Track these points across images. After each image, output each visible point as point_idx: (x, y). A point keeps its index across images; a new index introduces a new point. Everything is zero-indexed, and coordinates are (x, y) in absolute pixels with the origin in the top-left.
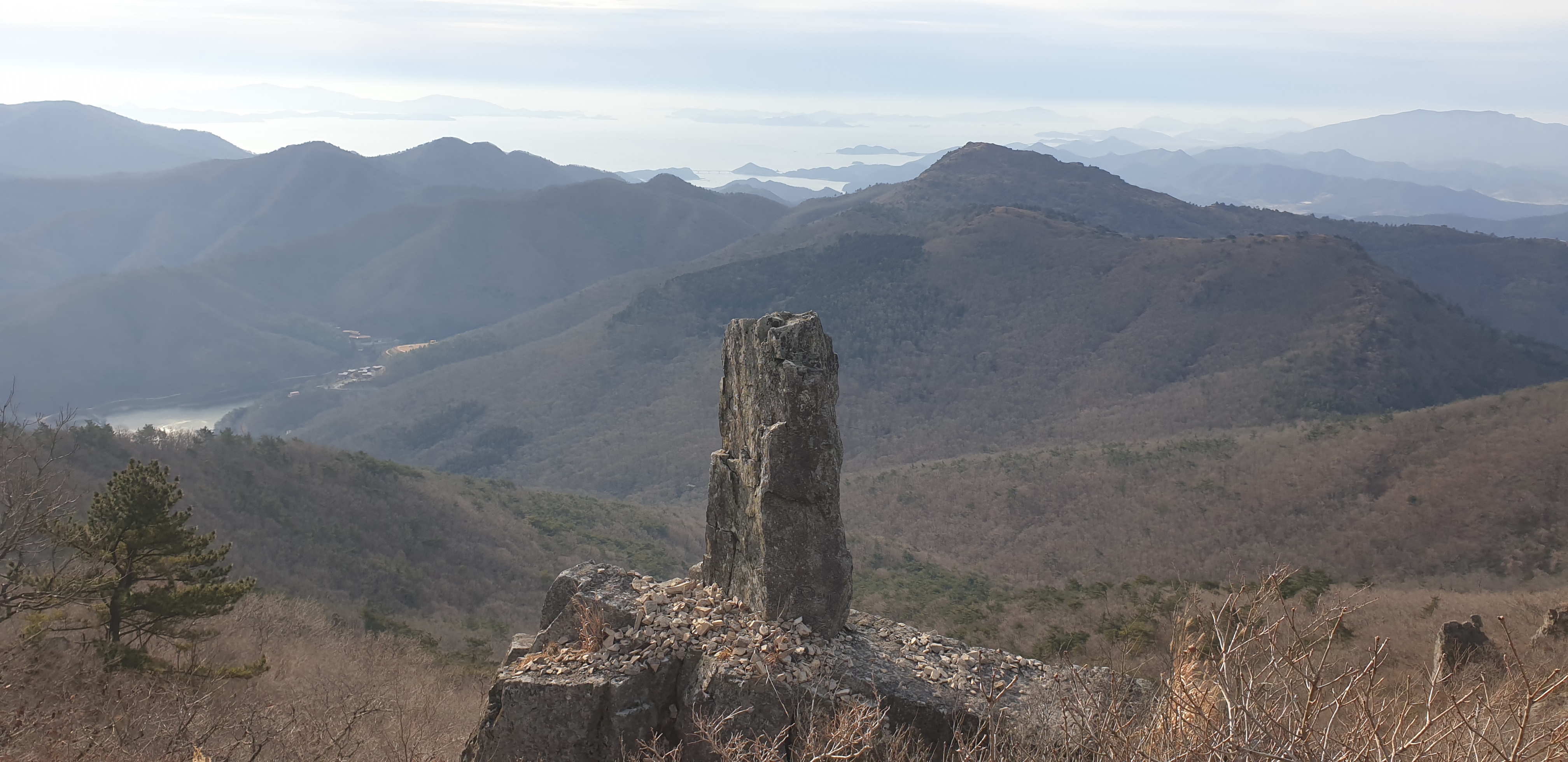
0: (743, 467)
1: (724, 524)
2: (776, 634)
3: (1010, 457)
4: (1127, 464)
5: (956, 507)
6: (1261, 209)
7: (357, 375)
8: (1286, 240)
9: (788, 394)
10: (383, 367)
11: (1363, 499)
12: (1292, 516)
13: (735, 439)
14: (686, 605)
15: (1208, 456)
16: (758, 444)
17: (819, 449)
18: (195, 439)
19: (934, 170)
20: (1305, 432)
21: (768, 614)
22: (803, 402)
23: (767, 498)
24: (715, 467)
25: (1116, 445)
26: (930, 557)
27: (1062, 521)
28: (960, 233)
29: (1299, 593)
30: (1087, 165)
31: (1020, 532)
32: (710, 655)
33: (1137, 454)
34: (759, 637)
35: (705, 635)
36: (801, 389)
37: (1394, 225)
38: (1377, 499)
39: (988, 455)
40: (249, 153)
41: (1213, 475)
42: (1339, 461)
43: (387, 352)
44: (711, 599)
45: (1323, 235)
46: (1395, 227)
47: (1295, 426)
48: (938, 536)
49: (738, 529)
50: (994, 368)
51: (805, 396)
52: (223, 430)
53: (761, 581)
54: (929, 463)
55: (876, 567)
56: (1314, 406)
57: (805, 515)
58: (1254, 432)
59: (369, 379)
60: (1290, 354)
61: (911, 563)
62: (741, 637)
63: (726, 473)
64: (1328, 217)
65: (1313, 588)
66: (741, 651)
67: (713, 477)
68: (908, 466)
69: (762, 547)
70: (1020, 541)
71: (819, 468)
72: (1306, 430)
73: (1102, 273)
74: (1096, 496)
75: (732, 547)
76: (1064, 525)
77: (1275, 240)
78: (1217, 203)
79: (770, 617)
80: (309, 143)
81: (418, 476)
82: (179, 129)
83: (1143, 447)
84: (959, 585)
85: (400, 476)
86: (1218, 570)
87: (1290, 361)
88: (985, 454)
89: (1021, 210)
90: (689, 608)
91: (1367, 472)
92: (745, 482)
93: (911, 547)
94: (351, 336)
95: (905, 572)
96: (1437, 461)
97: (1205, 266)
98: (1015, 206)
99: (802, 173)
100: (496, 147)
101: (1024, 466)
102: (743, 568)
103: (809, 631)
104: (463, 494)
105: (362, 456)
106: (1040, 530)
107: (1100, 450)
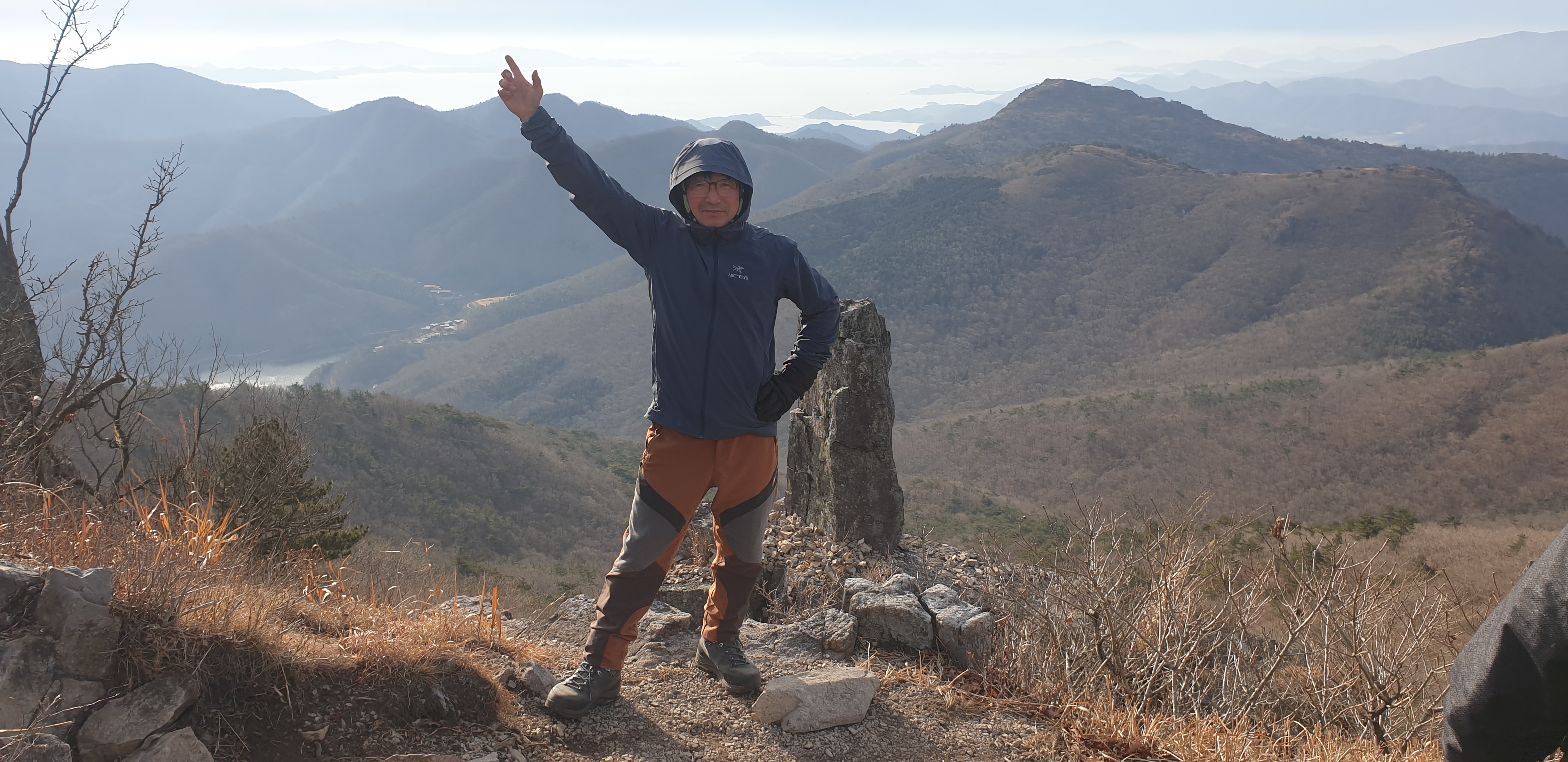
0: (816, 423)
1: (801, 467)
2: (844, 551)
3: (1090, 400)
4: (1210, 405)
5: (1035, 452)
6: (1350, 142)
7: (439, 329)
8: (1375, 172)
9: (850, 365)
10: (465, 321)
11: (1452, 437)
12: (1379, 456)
13: (809, 400)
14: (773, 530)
15: (1292, 396)
16: (827, 404)
17: (875, 408)
18: (287, 395)
19: (1010, 109)
20: (1394, 370)
21: (837, 536)
22: (861, 371)
23: (835, 447)
24: (793, 422)
25: (1198, 387)
26: (1009, 501)
27: (1143, 464)
28: (1038, 174)
29: (1381, 533)
30: (1168, 100)
31: (1100, 475)
32: (793, 568)
33: (1219, 395)
34: (831, 554)
35: (789, 553)
36: (860, 361)
37: (1491, 154)
38: (1468, 437)
39: (1068, 399)
40: (326, 111)
41: (1297, 415)
42: (1428, 400)
43: (468, 306)
44: (792, 526)
45: (1414, 167)
46: (1493, 157)
47: (1383, 364)
48: (1017, 481)
49: (812, 471)
50: (1073, 311)
51: (863, 367)
52: (313, 384)
53: (831, 511)
54: (1010, 408)
55: (955, 511)
56: (1403, 343)
57: (865, 459)
58: (1340, 371)
59: (452, 333)
60: (1379, 290)
61: (989, 507)
62: (816, 554)
63: (802, 427)
64: (1420, 148)
65: (1396, 528)
66: (817, 564)
67: (792, 430)
68: (987, 411)
69: (831, 485)
70: (1100, 485)
71: (875, 423)
72: (1394, 368)
73: (1184, 212)
74: (1178, 438)
75: (808, 485)
76: (1145, 467)
77: (1364, 174)
78: (1304, 136)
79: (839, 539)
80: (384, 99)
81: (503, 427)
82: (258, 88)
83: (1226, 388)
84: (1039, 529)
85: (486, 428)
86: (1302, 510)
87: (1378, 298)
88: (1065, 398)
89: (1101, 149)
90: (775, 533)
91: (1458, 410)
92: (817, 434)
93: (989, 492)
94: (432, 291)
95: (985, 517)
96: (1531, 397)
97: (1290, 202)
98: (1095, 144)
99: (874, 116)
100: (568, 98)
101: (1105, 410)
102: (817, 501)
103: (869, 549)
104: (547, 444)
105: (449, 409)
106: (1120, 473)
107: (1182, 392)
